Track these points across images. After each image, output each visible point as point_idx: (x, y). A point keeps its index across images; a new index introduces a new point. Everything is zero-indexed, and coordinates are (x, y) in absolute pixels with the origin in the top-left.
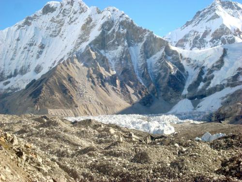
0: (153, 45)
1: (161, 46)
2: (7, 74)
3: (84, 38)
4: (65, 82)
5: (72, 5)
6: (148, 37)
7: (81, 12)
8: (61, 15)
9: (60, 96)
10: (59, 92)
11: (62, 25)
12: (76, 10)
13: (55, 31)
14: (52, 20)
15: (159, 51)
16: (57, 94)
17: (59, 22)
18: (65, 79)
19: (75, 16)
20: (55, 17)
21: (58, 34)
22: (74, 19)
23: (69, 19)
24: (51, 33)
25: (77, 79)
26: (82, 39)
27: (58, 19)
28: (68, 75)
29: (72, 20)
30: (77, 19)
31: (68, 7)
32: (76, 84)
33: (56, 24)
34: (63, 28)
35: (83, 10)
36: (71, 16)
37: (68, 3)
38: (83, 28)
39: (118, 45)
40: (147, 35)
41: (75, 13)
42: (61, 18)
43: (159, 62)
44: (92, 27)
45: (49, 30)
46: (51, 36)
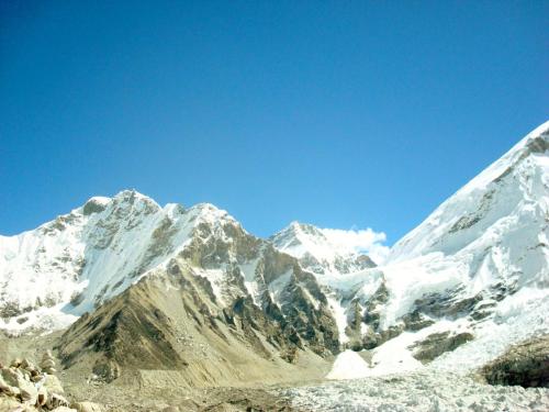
0: (274, 263)
1: (286, 267)
2: (22, 305)
3: (157, 250)
4: (148, 318)
5: (132, 203)
6: (265, 252)
7: (148, 213)
8: (114, 216)
9: (149, 345)
10: (146, 337)
11: (115, 232)
12: (139, 210)
13: (103, 241)
14: (100, 224)
15: (284, 273)
16: (145, 341)
17: (109, 227)
18: (147, 312)
19: (138, 218)
20: (104, 219)
21: (107, 245)
22: (135, 222)
23: (127, 223)
24: (97, 242)
25: (168, 314)
26: (154, 251)
27: (108, 223)
28: (151, 305)
29: (133, 224)
30: (140, 222)
31: (126, 205)
32: (168, 323)
33: (104, 230)
34: (116, 236)
35: (149, 211)
36: (132, 218)
37: (126, 200)
38: (156, 235)
39: (221, 262)
40: (264, 247)
41: (138, 214)
42: (113, 221)
43: (289, 291)
44: (171, 234)
45: (92, 239)
46: (96, 247)
